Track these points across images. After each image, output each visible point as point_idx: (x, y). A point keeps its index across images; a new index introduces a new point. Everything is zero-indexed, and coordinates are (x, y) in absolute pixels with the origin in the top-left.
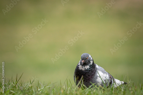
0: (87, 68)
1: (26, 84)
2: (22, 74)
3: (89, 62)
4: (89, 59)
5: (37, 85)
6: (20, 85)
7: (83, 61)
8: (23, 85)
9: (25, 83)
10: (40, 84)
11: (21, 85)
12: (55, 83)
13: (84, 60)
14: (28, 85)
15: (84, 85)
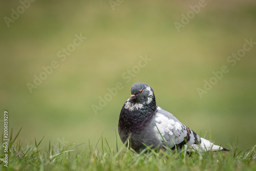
0: (139, 108)
1: (28, 147)
2: (20, 130)
3: (145, 98)
4: (145, 94)
5: (48, 149)
6: (18, 148)
7: (133, 95)
8: (22, 149)
9: (26, 145)
10: (52, 146)
11: (20, 148)
12: (79, 145)
13: (135, 94)
14: (31, 149)
15: (131, 149)
